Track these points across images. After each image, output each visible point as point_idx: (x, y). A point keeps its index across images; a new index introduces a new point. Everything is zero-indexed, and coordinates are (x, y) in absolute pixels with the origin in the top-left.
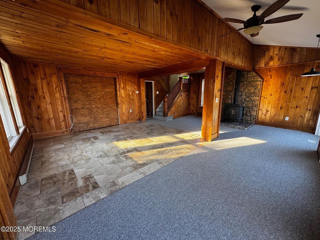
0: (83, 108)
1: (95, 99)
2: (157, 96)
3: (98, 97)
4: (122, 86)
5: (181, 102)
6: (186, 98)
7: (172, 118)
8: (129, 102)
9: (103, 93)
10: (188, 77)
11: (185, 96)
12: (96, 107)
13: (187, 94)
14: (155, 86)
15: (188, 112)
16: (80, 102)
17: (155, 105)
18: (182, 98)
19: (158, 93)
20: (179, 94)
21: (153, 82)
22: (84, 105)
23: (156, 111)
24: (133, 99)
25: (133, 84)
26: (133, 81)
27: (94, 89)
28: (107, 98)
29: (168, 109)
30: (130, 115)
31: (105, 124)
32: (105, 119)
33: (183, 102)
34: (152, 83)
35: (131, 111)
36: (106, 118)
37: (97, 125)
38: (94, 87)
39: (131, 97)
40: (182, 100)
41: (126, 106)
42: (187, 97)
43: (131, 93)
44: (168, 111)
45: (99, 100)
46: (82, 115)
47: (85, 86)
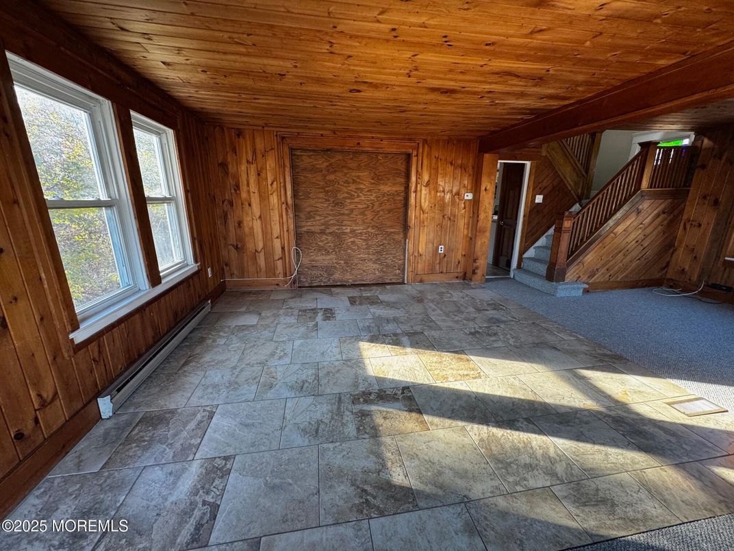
0: (322, 232)
1: (352, 211)
2: (534, 209)
3: (359, 206)
4: (426, 177)
5: (632, 236)
6: (659, 219)
7: (578, 288)
8: (441, 225)
9: (372, 198)
10: (686, 142)
11: (658, 215)
12: (353, 231)
13: (665, 208)
14: (533, 177)
15: (657, 275)
16: (318, 218)
17: (522, 237)
18: (640, 218)
19: (539, 199)
20: (626, 208)
21: (528, 164)
22: (327, 225)
23: (526, 255)
24: (454, 216)
25: (458, 172)
26: (459, 162)
27: (353, 187)
28: (382, 210)
29: (569, 257)
30: (438, 261)
31: (369, 277)
32: (370, 264)
33: (642, 237)
34: (523, 165)
35: (441, 250)
36: (374, 263)
37: (349, 278)
38: (354, 182)
39: (448, 211)
40: (636, 228)
41: (428, 234)
42: (665, 219)
43: (448, 197)
44: (569, 265)
45: (363, 214)
46: (320, 249)
47: (332, 177)
